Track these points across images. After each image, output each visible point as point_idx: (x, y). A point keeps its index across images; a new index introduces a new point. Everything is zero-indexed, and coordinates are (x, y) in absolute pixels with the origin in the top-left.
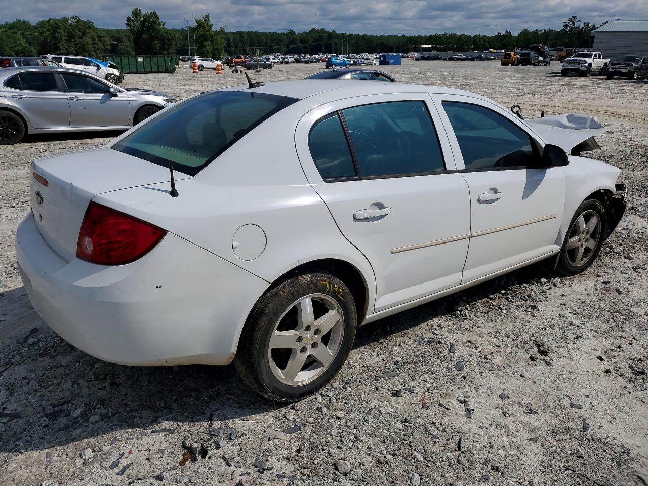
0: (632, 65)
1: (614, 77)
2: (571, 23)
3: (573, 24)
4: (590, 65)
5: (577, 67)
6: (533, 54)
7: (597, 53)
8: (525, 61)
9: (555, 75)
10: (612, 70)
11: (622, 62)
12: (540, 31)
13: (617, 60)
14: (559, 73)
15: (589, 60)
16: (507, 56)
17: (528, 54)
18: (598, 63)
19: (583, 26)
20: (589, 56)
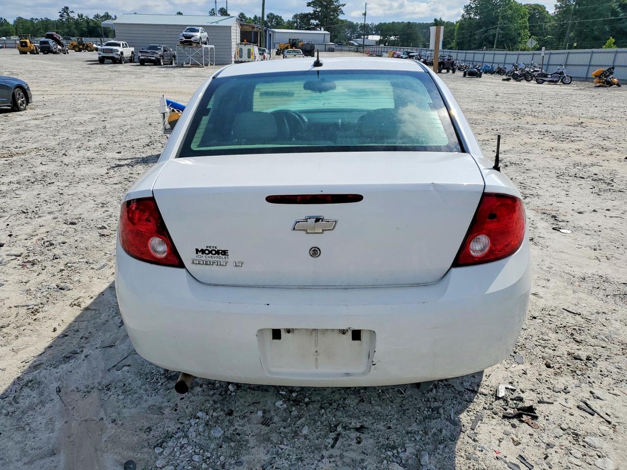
0: (157, 53)
1: (145, 64)
2: (65, 13)
3: (68, 14)
4: (122, 53)
5: (111, 55)
6: (51, 42)
7: (124, 42)
8: (46, 50)
9: (93, 62)
10: (143, 58)
11: (149, 51)
12: (37, 19)
13: (143, 49)
14: (95, 61)
15: (120, 49)
16: (24, 45)
17: (47, 43)
18: (128, 52)
19: (78, 17)
20: (119, 45)
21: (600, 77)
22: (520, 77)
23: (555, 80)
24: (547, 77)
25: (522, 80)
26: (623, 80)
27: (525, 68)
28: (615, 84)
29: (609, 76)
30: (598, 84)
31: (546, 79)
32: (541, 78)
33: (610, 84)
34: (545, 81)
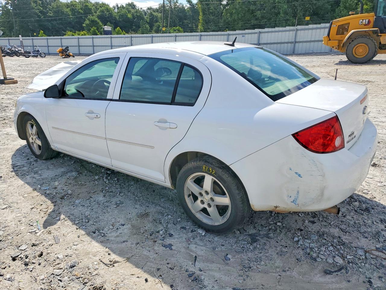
21: (62, 53)
22: (12, 54)
23: (36, 55)
24: (31, 54)
25: (14, 56)
26: (76, 54)
27: (12, 48)
28: (71, 56)
29: (67, 52)
30: (63, 57)
31: (30, 55)
32: (26, 54)
33: (68, 56)
34: (30, 56)
